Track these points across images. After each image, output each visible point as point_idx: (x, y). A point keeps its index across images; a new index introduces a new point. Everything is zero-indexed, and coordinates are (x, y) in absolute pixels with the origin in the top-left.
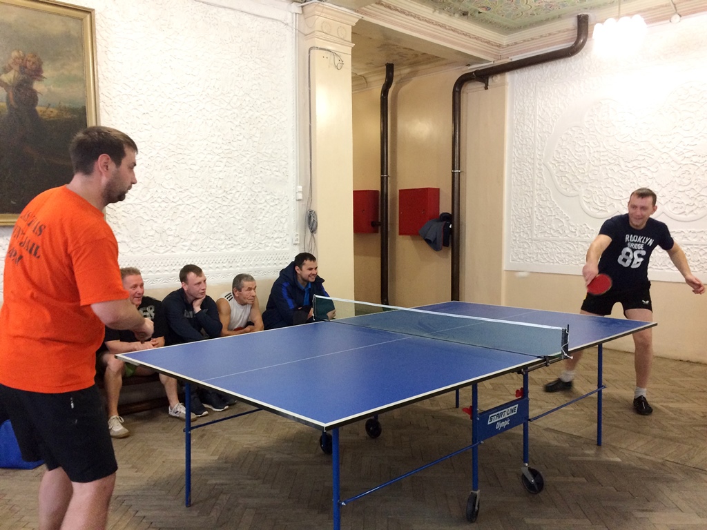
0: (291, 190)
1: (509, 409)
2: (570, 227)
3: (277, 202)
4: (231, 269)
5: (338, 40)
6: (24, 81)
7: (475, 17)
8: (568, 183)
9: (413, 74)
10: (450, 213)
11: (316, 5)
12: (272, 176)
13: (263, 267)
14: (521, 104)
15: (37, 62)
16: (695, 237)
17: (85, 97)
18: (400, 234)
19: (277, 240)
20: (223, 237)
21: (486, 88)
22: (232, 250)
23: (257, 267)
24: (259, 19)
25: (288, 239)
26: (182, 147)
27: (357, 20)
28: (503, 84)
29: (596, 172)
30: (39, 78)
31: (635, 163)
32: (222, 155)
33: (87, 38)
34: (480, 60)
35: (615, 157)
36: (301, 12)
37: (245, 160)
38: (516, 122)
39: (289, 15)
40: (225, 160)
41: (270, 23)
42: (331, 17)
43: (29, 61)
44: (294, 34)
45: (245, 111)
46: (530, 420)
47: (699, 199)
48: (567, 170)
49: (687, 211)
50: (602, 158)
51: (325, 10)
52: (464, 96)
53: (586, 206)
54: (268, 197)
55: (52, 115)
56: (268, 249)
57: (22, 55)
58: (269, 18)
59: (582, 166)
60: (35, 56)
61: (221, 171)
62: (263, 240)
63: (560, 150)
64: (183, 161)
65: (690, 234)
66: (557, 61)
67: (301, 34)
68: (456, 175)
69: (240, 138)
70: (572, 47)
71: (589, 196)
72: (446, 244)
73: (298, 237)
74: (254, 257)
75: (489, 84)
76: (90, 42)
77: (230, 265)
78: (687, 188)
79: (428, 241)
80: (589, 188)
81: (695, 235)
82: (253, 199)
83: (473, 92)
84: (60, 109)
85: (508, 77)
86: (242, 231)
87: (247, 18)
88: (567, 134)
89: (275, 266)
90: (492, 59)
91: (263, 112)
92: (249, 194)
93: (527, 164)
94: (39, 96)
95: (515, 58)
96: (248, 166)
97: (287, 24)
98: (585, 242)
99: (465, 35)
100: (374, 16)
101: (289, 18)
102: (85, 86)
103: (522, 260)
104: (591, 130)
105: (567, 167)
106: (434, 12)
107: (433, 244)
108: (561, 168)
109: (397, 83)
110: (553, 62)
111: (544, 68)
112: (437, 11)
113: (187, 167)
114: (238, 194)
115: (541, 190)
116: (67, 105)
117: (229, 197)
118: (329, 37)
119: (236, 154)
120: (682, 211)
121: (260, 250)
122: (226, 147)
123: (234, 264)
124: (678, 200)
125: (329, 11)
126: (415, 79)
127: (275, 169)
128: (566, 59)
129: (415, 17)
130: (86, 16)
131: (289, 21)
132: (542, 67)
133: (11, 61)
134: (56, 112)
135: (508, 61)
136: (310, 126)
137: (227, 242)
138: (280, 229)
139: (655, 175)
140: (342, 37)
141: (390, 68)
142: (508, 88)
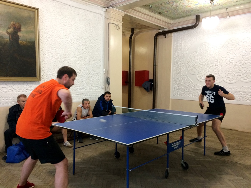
0: (101, 71)
1: (178, 142)
2: (193, 85)
3: (97, 74)
4: (81, 97)
5: (118, 20)
6: (15, 32)
7: (163, 14)
8: (192, 70)
9: (140, 32)
10: (153, 79)
11: (111, 9)
12: (95, 66)
13: (92, 96)
14: (177, 43)
15: (19, 26)
16: (233, 89)
17: (35, 38)
18: (135, 86)
19: (97, 87)
20: (79, 86)
21: (165, 38)
22: (82, 90)
23: (90, 96)
24: (92, 13)
25: (100, 87)
26: (66, 55)
27: (124, 14)
28: (171, 36)
29: (202, 67)
30: (20, 31)
31: (214, 64)
32: (79, 58)
33: (36, 18)
34: (163, 28)
35: (207, 62)
36: (106, 11)
37: (87, 60)
38: (175, 49)
39: (102, 12)
40: (80, 60)
41: (96, 14)
42: (116, 13)
43: (17, 25)
44: (103, 18)
45: (87, 44)
46: (184, 146)
47: (235, 76)
48: (192, 66)
49: (231, 80)
50: (203, 62)
51: (114, 11)
52: (158, 40)
53: (198, 78)
54: (94, 73)
55: (24, 44)
56: (93, 90)
57: (14, 23)
58: (96, 13)
59: (197, 65)
60: (19, 23)
61: (79, 64)
62: (92, 87)
63: (190, 59)
64: (66, 60)
65: (232, 88)
66: (189, 30)
67: (106, 18)
68: (155, 66)
69: (85, 52)
70: (194, 25)
71: (199, 75)
72: (151, 90)
73: (104, 86)
74: (89, 93)
75: (166, 36)
76: (37, 19)
77: (81, 95)
78: (231, 72)
79: (145, 89)
80: (199, 72)
81: (233, 88)
82: (89, 73)
83: (161, 39)
84: (27, 42)
85: (173, 34)
86: (85, 84)
87: (88, 12)
88: (192, 54)
89: (96, 96)
90: (167, 28)
91: (93, 44)
92: (88, 72)
93: (179, 63)
94: (20, 37)
95: (175, 28)
96: (88, 62)
97: (101, 15)
98: (198, 90)
99: (159, 20)
100: (130, 13)
101: (102, 13)
102: (35, 34)
103: (177, 95)
104: (200, 53)
105: (192, 64)
106: (149, 12)
107: (147, 90)
108: (190, 65)
109: (135, 35)
110: (188, 30)
111: (185, 32)
112: (151, 12)
113: (68, 62)
114: (84, 71)
115: (183, 72)
116: (29, 40)
117: (81, 72)
118: (115, 20)
119: (84, 58)
120: (229, 80)
121: (91, 91)
122: (80, 56)
123: (82, 95)
124: (228, 77)
125: (115, 11)
126: (141, 34)
127: (96, 63)
128: (192, 29)
129: (143, 14)
130: (36, 11)
131: (102, 14)
132: (184, 31)
133: (11, 25)
134: (25, 42)
135: (173, 29)
136: (108, 49)
137: (80, 88)
138: (98, 83)
139: (221, 68)
140: (119, 19)
141: (133, 30)
142: (173, 38)
